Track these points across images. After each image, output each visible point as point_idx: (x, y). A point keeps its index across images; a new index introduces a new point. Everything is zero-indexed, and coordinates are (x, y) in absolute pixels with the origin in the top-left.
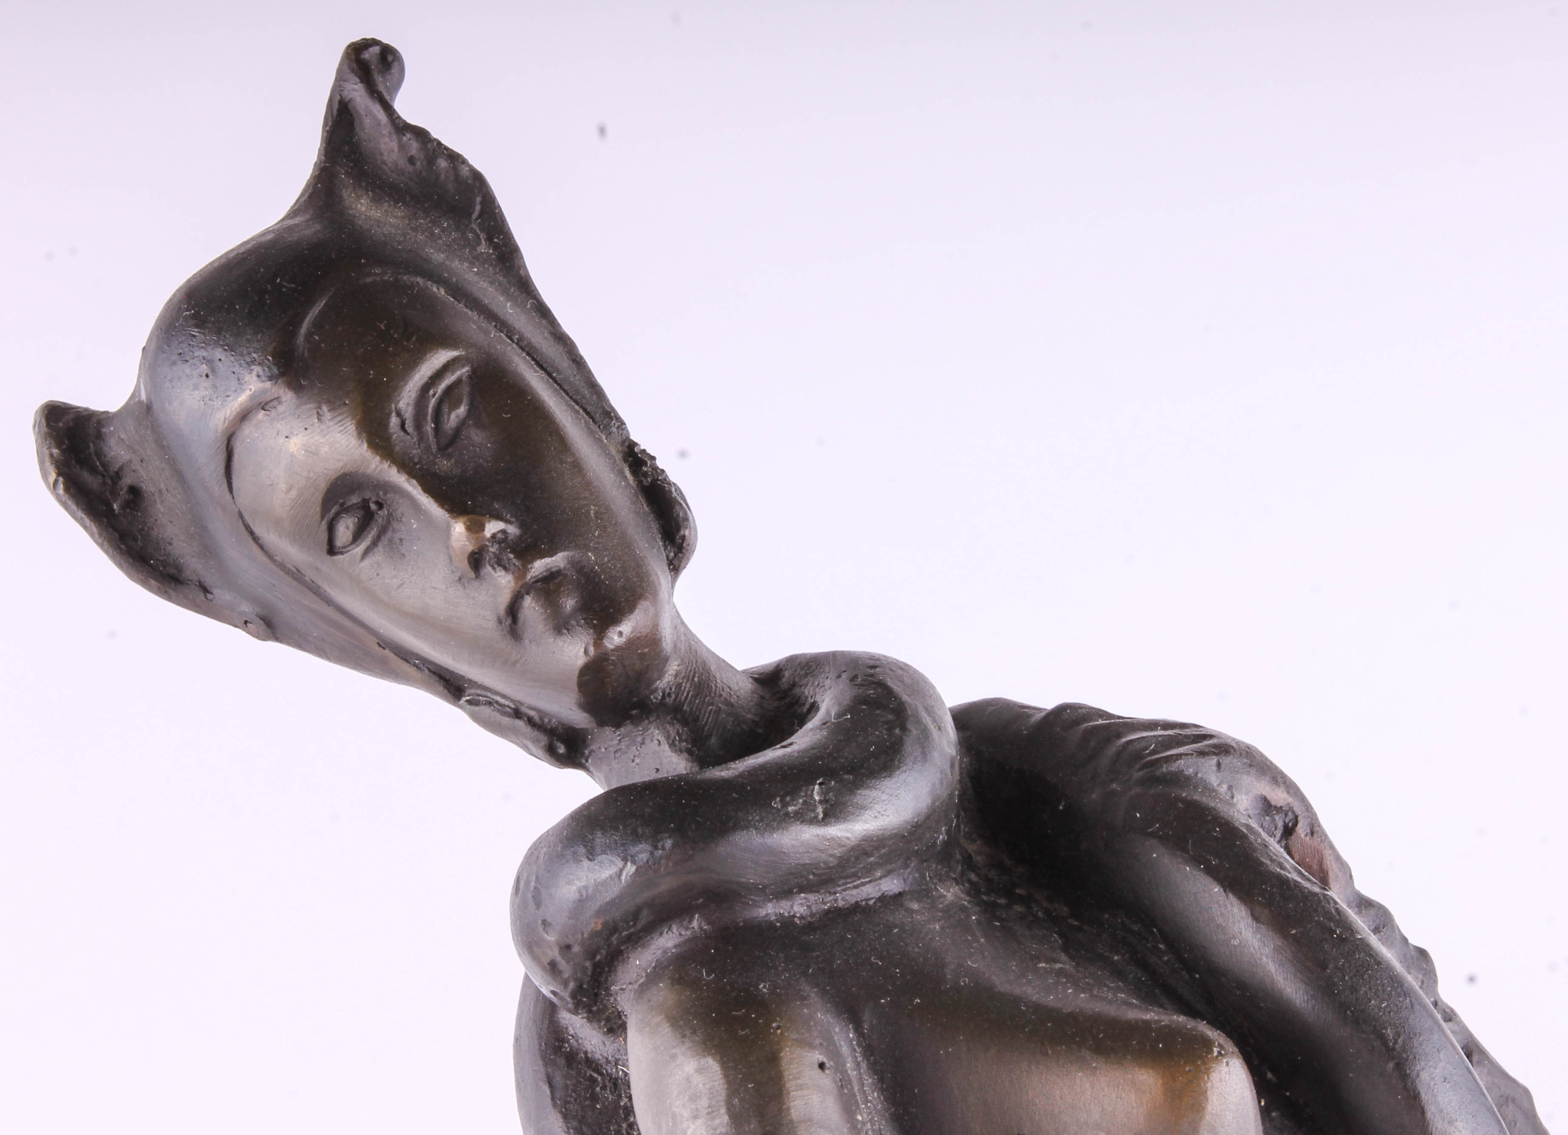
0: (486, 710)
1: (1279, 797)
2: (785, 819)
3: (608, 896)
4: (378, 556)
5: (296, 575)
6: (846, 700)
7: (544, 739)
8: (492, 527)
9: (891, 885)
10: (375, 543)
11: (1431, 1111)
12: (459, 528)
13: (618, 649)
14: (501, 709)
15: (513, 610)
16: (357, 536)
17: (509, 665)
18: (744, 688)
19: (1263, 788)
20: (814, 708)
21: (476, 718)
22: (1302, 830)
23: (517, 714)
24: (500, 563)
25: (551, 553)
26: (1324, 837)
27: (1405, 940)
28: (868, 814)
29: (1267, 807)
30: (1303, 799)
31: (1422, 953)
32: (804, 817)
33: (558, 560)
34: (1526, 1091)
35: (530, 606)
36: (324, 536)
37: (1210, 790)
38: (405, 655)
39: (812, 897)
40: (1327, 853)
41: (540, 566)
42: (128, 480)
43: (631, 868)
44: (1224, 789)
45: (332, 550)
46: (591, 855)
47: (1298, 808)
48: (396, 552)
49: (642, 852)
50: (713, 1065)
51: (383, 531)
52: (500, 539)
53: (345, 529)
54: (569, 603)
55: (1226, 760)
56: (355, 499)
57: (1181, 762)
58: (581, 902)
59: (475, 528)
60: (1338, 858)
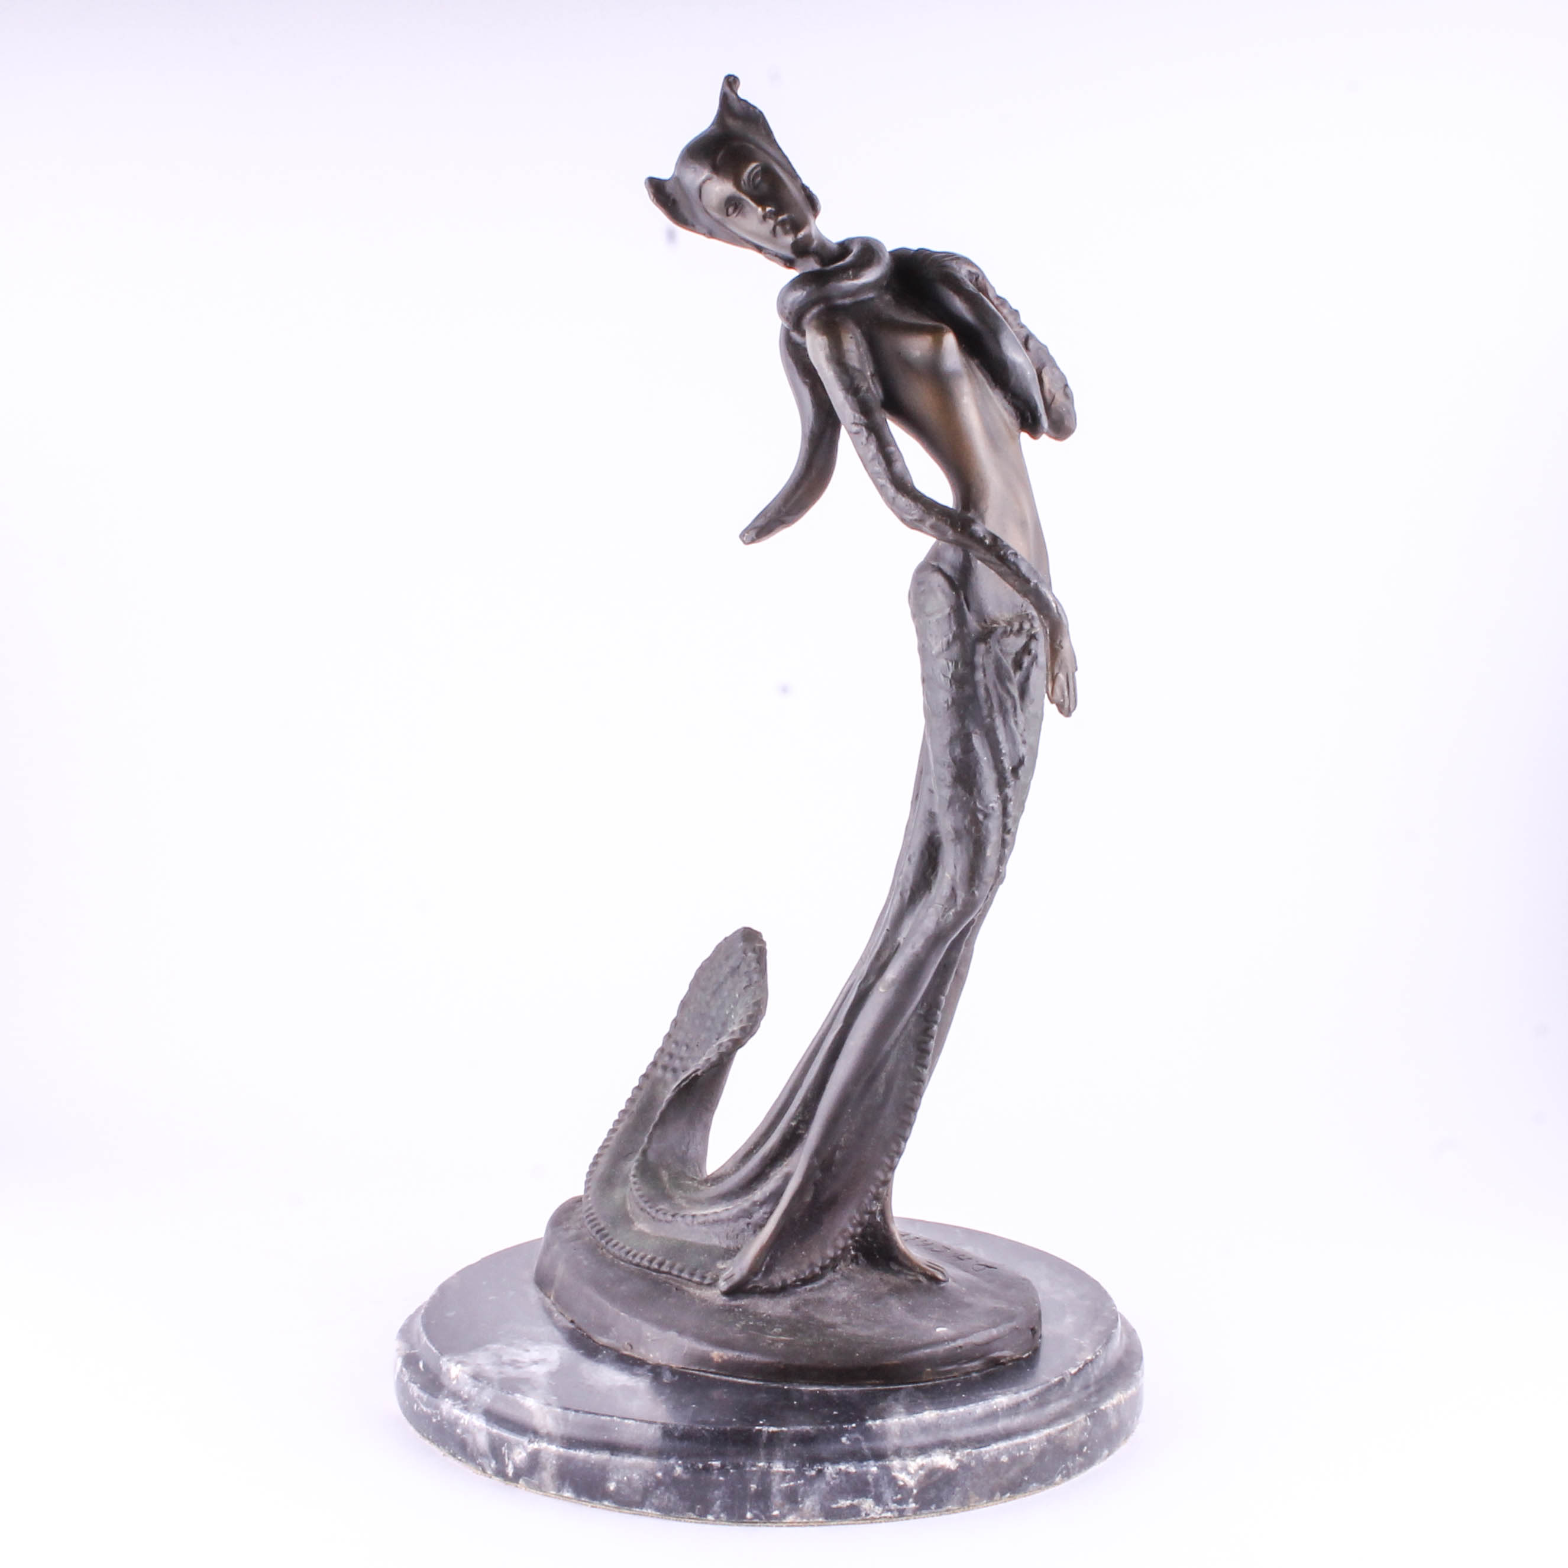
0: (768, 255)
1: (974, 270)
2: (843, 279)
3: (800, 299)
4: (739, 217)
5: (718, 222)
6: (859, 249)
7: (783, 262)
8: (768, 209)
9: (871, 295)
10: (739, 213)
11: (1002, 345)
12: (760, 209)
13: (801, 238)
14: (772, 255)
15: (774, 230)
16: (734, 211)
17: (774, 243)
18: (835, 246)
19: (969, 268)
20: (852, 251)
21: (766, 257)
22: (980, 278)
23: (776, 255)
24: (770, 218)
25: (783, 214)
26: (987, 280)
27: (1011, 307)
28: (864, 278)
29: (970, 272)
30: (982, 272)
31: (1016, 311)
32: (849, 279)
33: (785, 216)
34: (1046, 347)
35: (778, 228)
36: (725, 211)
37: (953, 268)
38: (748, 242)
39: (851, 299)
40: (987, 283)
41: (780, 218)
42: (672, 198)
43: (805, 293)
44: (958, 269)
45: (728, 215)
46: (795, 290)
47: (979, 273)
48: (744, 215)
49: (808, 288)
50: (825, 338)
51: (740, 211)
52: (770, 211)
53: (731, 210)
54: (788, 227)
55: (959, 261)
56: (733, 202)
57: (947, 262)
58: (793, 303)
59: (764, 209)
60: (991, 286)
